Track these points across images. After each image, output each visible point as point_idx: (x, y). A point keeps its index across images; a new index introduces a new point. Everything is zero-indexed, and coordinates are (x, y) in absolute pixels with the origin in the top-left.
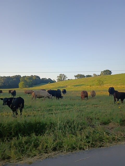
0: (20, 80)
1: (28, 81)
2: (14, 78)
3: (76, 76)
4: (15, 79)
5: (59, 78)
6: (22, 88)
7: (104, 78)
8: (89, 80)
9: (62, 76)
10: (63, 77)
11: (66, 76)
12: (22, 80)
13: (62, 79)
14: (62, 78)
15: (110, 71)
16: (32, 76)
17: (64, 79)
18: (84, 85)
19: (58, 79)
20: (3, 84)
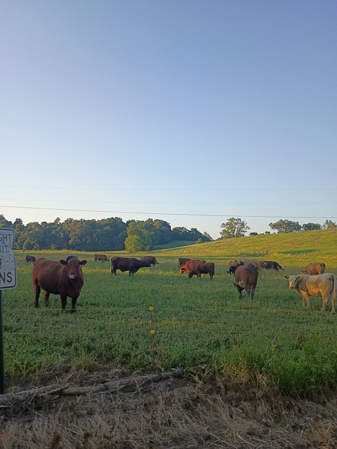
2: (106, 225)
3: (273, 226)
4: (108, 228)
5: (228, 228)
6: (133, 250)
9: (236, 224)
10: (239, 226)
11: (247, 225)
13: (236, 232)
14: (233, 229)
16: (150, 220)
17: (240, 231)
19: (224, 231)
20: (79, 238)
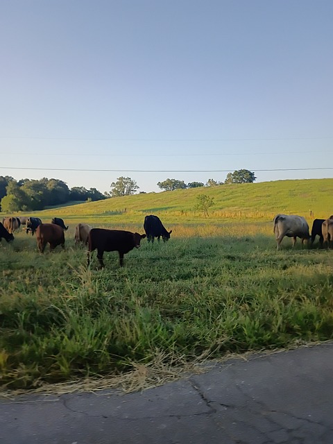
0: (6, 191)
1: (29, 192)
3: (161, 185)
5: (118, 187)
6: (9, 211)
7: (231, 191)
8: (191, 195)
9: (126, 183)
10: (128, 185)
11: (137, 184)
12: (11, 191)
13: (125, 191)
14: (124, 187)
15: (252, 174)
16: (45, 180)
17: (129, 190)
18: (171, 208)
19: (114, 190)
